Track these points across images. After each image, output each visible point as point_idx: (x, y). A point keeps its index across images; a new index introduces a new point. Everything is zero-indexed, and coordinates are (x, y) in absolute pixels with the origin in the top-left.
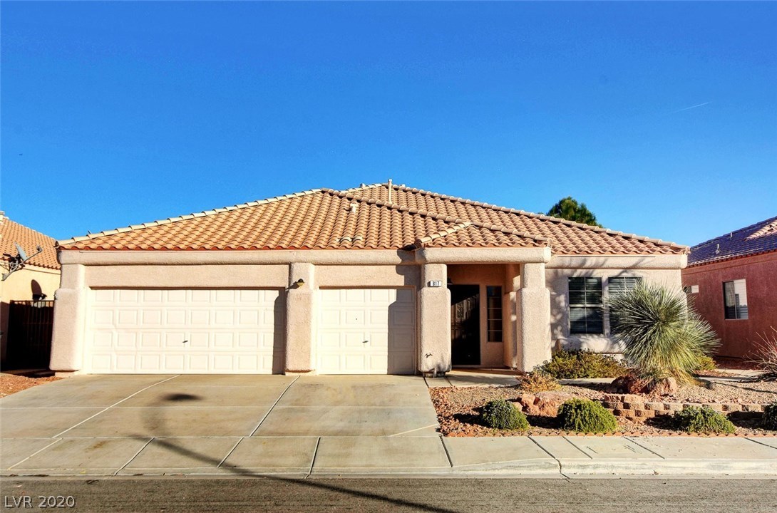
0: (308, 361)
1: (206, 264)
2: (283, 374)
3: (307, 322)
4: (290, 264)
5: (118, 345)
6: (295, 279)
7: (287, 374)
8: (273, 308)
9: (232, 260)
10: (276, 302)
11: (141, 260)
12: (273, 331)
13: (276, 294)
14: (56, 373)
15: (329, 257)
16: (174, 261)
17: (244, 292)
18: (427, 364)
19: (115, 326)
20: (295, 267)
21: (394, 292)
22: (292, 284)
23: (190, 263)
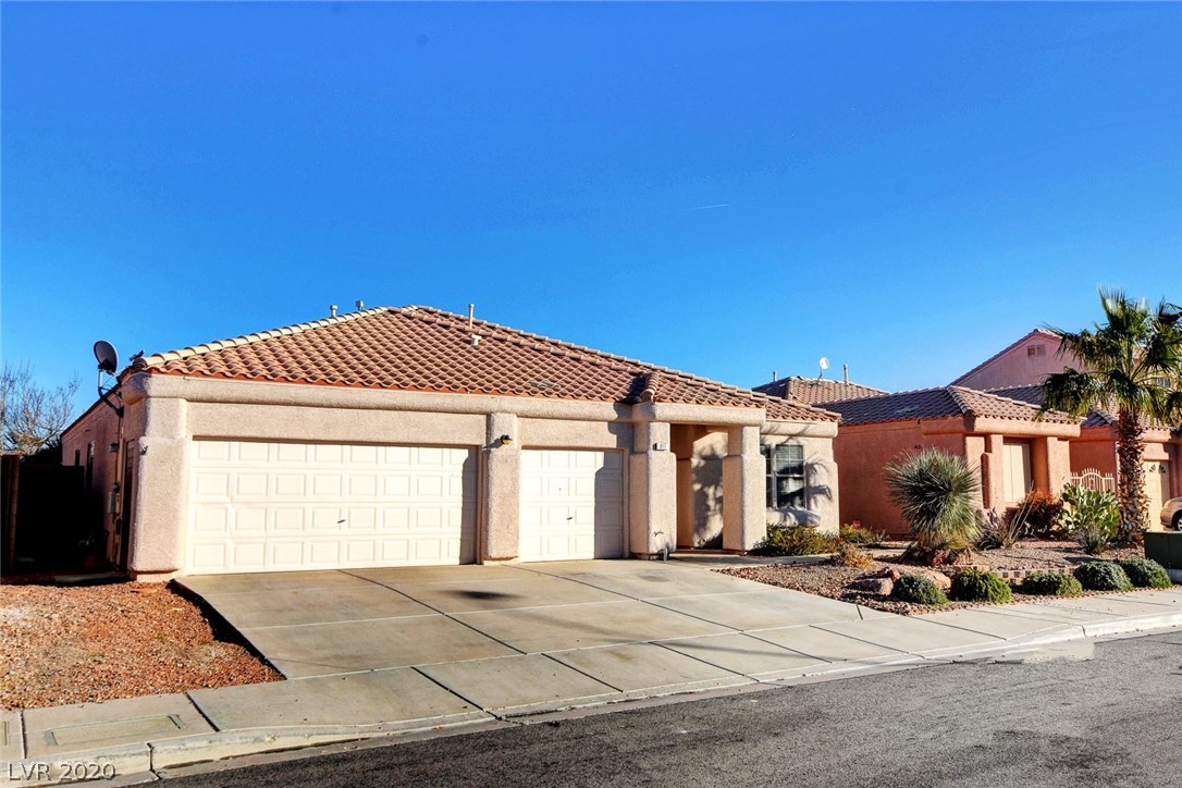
0: (515, 545)
1: (378, 408)
2: (481, 564)
3: (515, 492)
4: (489, 415)
5: (236, 528)
6: (497, 435)
7: (486, 563)
8: (461, 474)
9: (417, 404)
10: (465, 465)
11: (283, 398)
12: (461, 505)
13: (464, 454)
14: (139, 576)
15: (538, 407)
16: (334, 402)
17: (423, 450)
18: (656, 544)
19: (232, 499)
20: (498, 419)
21: (601, 455)
22: (492, 441)
23: (356, 405)
